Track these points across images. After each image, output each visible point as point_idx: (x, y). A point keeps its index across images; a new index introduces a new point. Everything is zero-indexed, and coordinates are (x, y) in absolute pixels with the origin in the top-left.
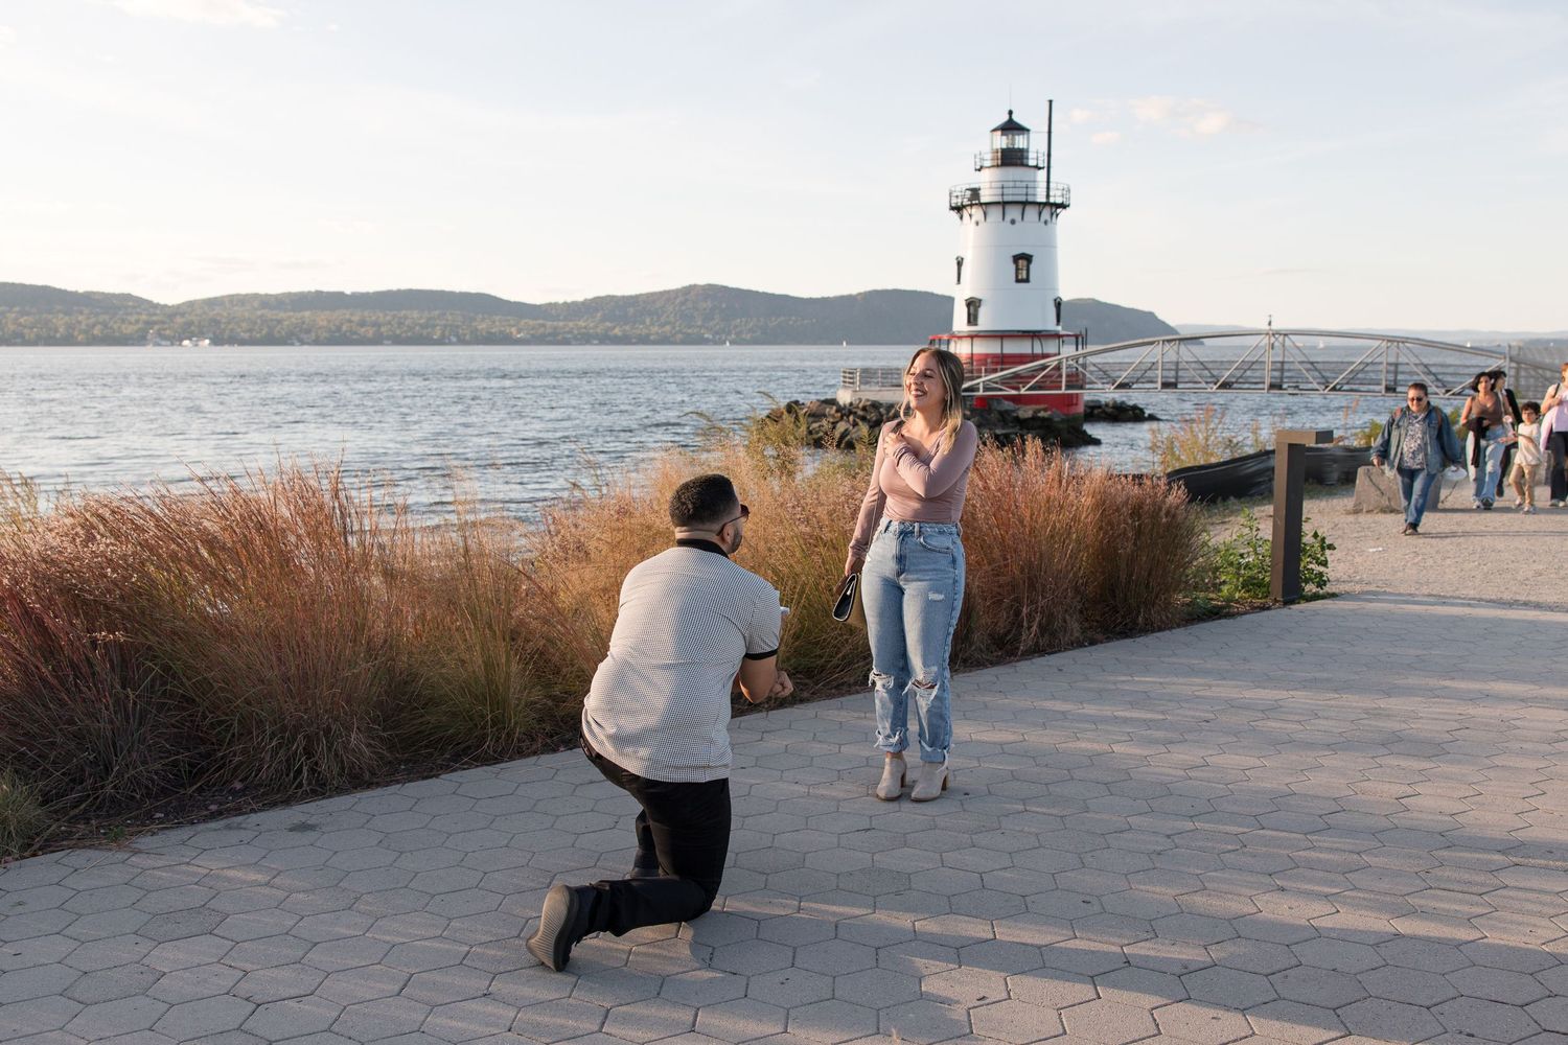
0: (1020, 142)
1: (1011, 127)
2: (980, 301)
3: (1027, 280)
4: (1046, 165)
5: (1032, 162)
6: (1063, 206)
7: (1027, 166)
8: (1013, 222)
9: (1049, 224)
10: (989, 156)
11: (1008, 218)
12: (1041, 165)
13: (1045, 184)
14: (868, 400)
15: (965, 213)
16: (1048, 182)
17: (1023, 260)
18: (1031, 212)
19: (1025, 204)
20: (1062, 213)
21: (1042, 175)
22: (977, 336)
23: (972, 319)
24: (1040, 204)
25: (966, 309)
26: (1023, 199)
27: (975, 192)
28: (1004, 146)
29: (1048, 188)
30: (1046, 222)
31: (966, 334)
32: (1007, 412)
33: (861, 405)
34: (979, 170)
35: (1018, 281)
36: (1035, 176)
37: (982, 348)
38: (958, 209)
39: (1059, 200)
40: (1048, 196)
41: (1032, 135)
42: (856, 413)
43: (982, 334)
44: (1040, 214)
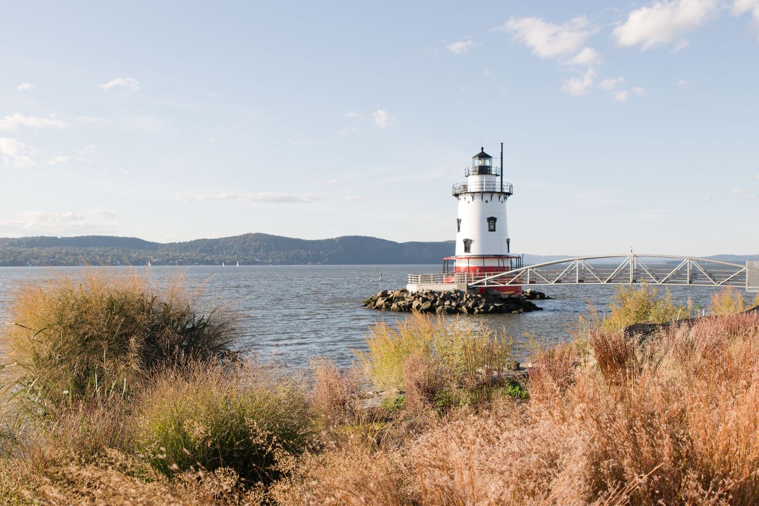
0: (487, 163)
1: (483, 156)
2: (471, 241)
3: (494, 230)
4: (500, 174)
5: (493, 173)
6: (509, 194)
7: (491, 174)
8: (487, 202)
9: (504, 203)
10: (471, 170)
11: (484, 200)
12: (498, 174)
13: (500, 183)
14: (428, 290)
15: (461, 197)
16: (502, 182)
17: (492, 220)
18: (495, 197)
19: (492, 193)
20: (509, 198)
21: (498, 179)
22: (470, 258)
23: (467, 249)
24: (499, 193)
25: (464, 245)
26: (492, 190)
27: (465, 187)
28: (480, 164)
29: (502, 185)
30: (502, 202)
31: (464, 257)
32: (496, 295)
33: (424, 292)
34: (467, 176)
35: (490, 231)
36: (495, 179)
37: (473, 264)
38: (457, 195)
39: (507, 191)
40: (502, 189)
41: (493, 159)
42: (422, 296)
43: (473, 257)
44: (500, 198)
